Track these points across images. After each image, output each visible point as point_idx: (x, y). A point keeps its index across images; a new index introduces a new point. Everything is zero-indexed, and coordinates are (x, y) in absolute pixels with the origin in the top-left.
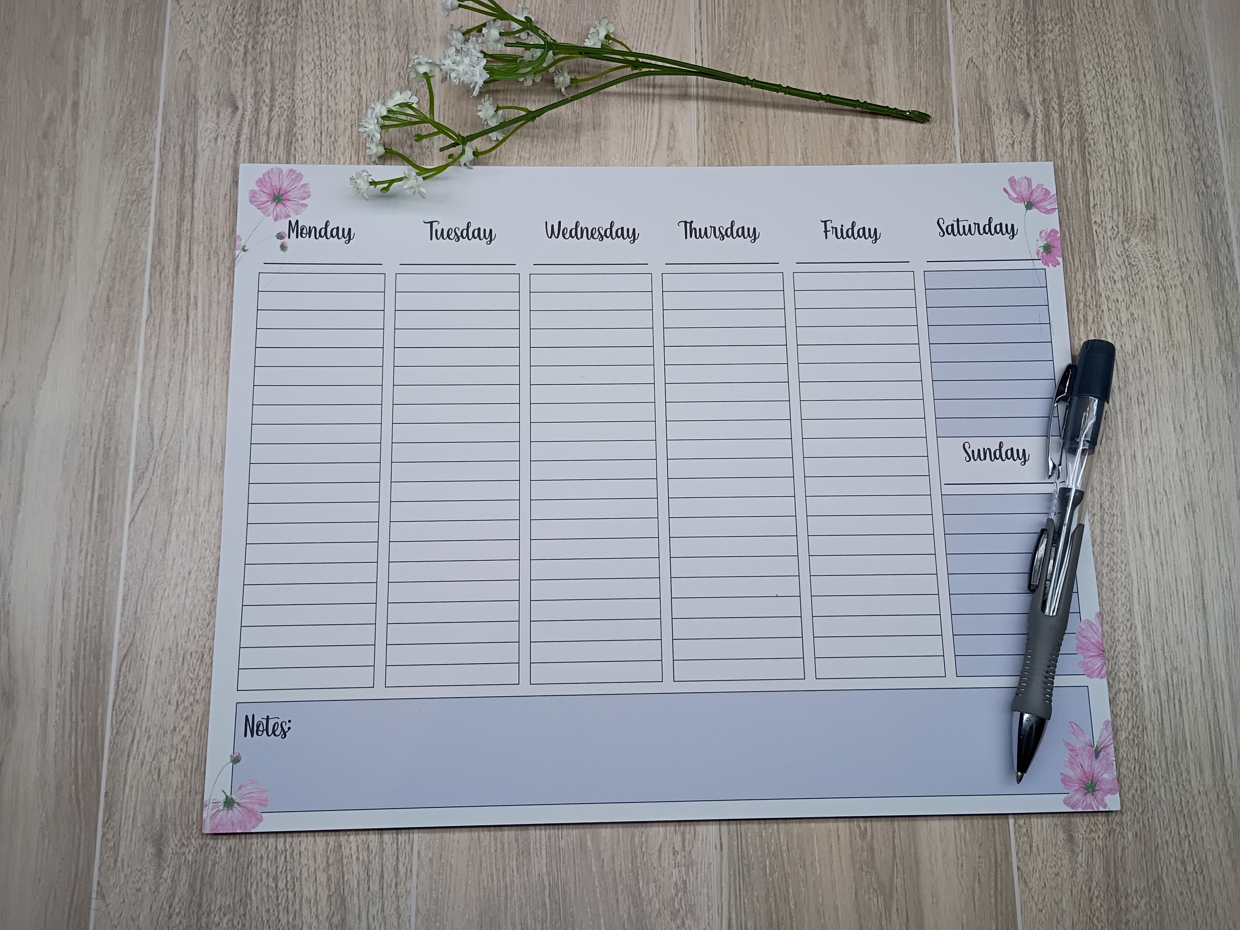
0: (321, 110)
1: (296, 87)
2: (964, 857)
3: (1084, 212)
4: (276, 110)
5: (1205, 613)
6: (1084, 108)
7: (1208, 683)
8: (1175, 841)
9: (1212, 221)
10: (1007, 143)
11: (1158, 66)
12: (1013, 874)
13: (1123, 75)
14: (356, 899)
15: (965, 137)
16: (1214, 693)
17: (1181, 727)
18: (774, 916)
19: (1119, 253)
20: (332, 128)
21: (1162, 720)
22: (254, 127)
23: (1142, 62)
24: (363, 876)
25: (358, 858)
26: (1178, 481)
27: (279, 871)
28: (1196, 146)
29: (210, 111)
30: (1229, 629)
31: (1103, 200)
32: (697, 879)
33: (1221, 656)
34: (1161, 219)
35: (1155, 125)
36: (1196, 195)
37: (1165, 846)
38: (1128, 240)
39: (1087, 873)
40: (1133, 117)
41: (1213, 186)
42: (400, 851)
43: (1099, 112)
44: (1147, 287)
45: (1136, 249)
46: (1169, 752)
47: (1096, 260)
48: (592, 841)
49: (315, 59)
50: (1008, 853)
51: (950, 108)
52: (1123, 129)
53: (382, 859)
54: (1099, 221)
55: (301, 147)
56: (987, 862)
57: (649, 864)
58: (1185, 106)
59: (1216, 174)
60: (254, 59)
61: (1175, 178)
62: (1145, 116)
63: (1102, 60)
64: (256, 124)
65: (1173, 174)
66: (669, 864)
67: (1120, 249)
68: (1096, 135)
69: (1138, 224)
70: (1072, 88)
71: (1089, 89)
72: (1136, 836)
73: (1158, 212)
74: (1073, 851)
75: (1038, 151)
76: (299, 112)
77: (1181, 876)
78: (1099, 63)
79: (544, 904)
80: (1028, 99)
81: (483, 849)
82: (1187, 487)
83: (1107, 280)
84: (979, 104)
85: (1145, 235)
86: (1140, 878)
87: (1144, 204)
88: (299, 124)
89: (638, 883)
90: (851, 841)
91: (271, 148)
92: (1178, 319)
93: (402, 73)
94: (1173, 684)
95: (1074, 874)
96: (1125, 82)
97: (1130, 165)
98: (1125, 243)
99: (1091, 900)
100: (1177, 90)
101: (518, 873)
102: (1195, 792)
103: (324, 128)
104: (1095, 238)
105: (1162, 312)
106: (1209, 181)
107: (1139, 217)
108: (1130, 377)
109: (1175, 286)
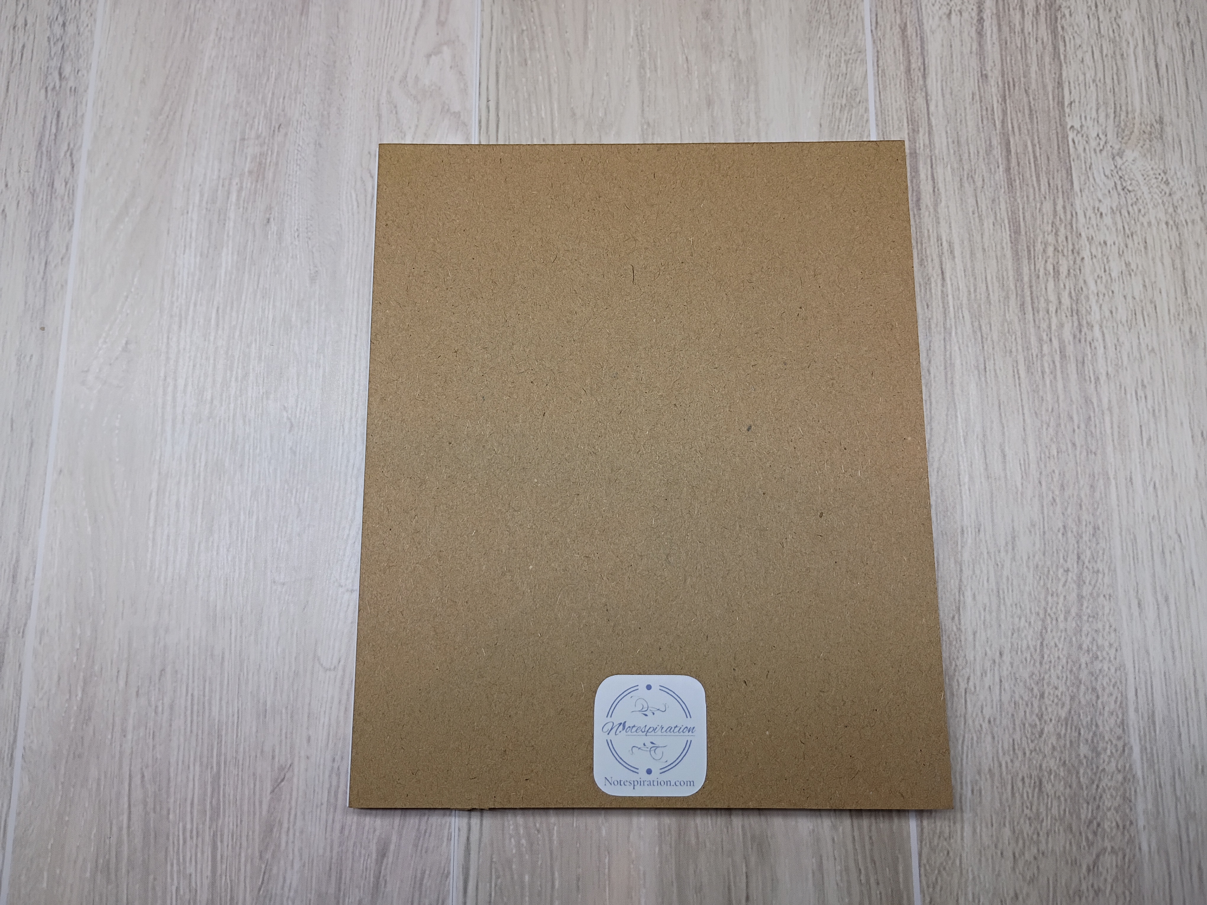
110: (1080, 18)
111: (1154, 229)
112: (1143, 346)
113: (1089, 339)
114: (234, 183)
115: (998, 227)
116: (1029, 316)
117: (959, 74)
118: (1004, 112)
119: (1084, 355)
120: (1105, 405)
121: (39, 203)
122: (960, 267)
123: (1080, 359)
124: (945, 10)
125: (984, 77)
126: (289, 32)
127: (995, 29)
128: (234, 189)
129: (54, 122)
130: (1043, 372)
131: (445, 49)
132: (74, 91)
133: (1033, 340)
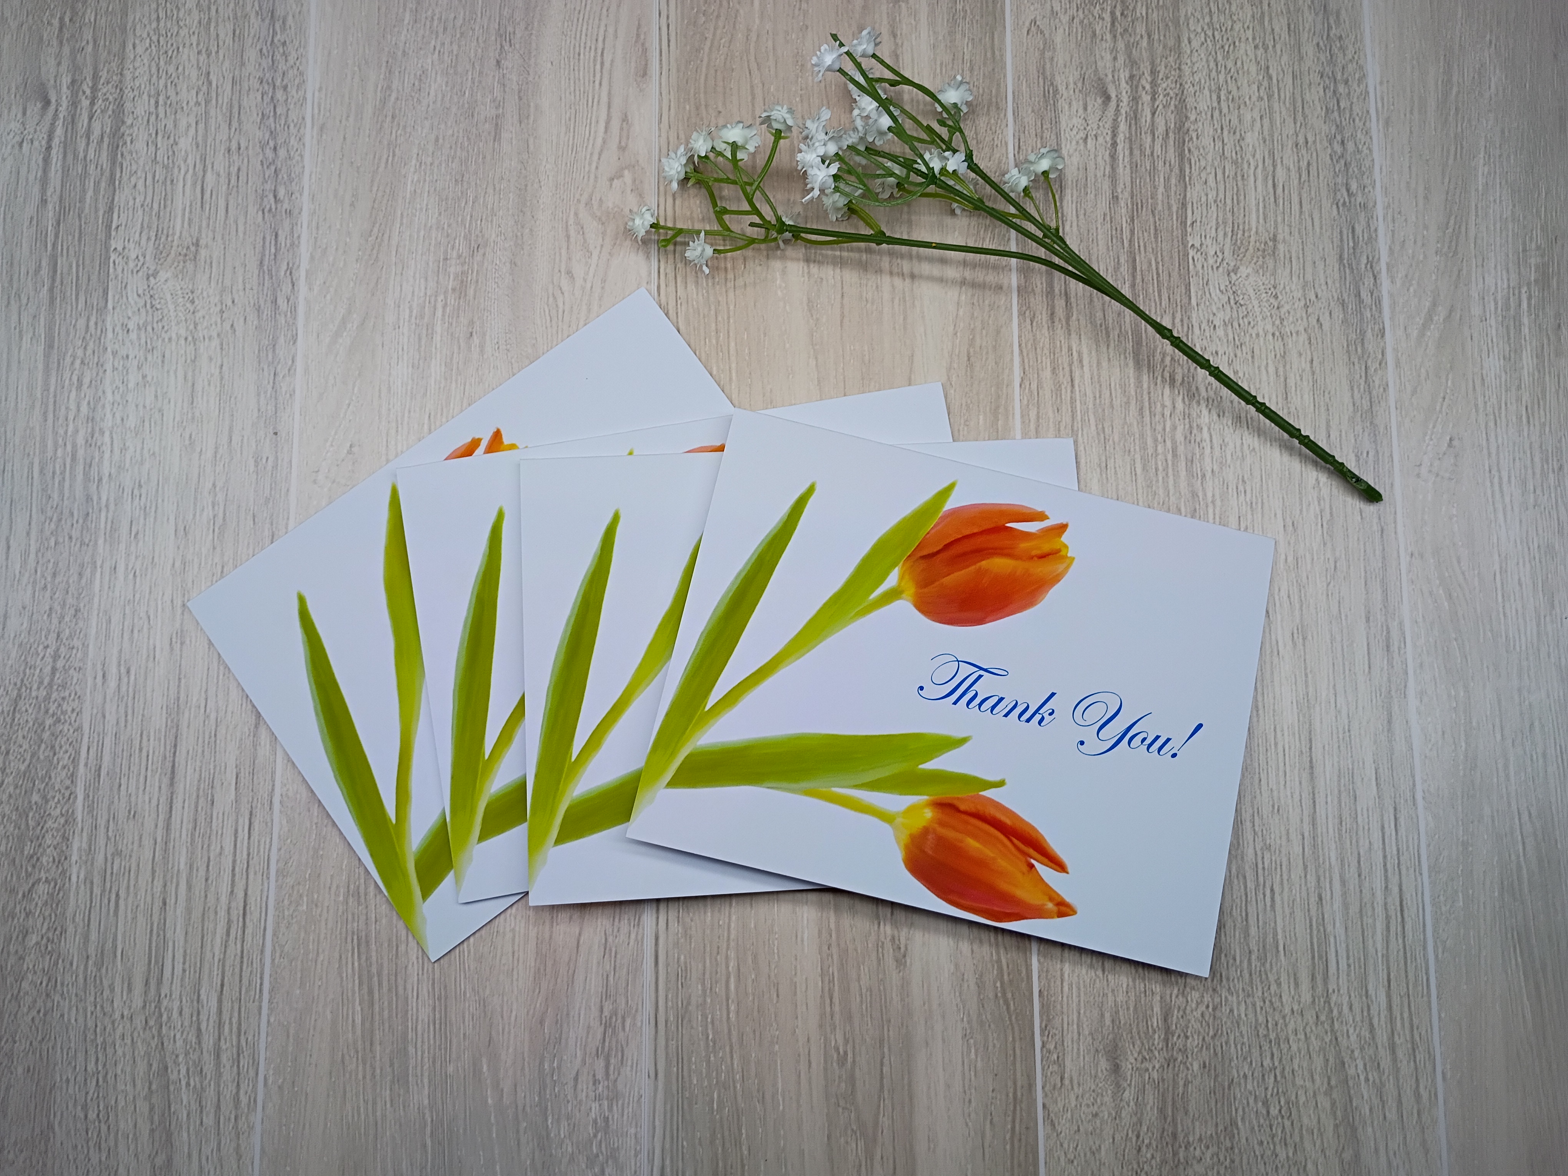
0: (157, 102)
1: (125, 72)
2: (973, 1091)
3: (1177, 233)
4: (99, 102)
5: (1312, 774)
6: (1187, 86)
7: (1311, 868)
8: (1256, 1074)
9: (1354, 242)
10: (1078, 137)
11: (1292, 26)
12: (1036, 1113)
13: (1243, 39)
14: (185, 1135)
15: (1021, 129)
16: (1318, 881)
17: (1273, 924)
18: (720, 1165)
19: (1223, 288)
20: (170, 126)
21: (1247, 915)
22: (70, 127)
23: (1271, 20)
24: (194, 1106)
25: (188, 1084)
26: (1286, 597)
27: (89, 1098)
28: (1339, 138)
29: (14, 107)
30: (1344, 795)
31: (1205, 214)
32: (623, 1115)
33: (1331, 831)
34: (1284, 241)
35: (1283, 109)
36: (1335, 207)
37: (1242, 1081)
38: (1235, 270)
39: (1136, 1114)
40: (1254, 98)
41: (1360, 195)
42: (242, 1076)
43: (1206, 92)
44: (1258, 335)
45: (1247, 283)
46: (1253, 957)
47: (1190, 298)
48: (489, 1066)
49: (152, 33)
50: (1031, 1086)
51: (1002, 90)
52: (1239, 116)
53: (219, 1086)
54: (1197, 245)
55: (131, 153)
56: (1004, 1097)
57: (562, 1096)
58: (1327, 82)
59: (1365, 177)
60: (73, 36)
61: (1306, 184)
62: (1270, 97)
63: (1215, 19)
64: (73, 122)
65: (1304, 176)
66: (587, 1096)
67: (1224, 282)
68: (1200, 124)
69: (1251, 248)
70: (1171, 59)
71: (1194, 60)
72: (1205, 1067)
73: (1280, 231)
74: (1118, 1086)
75: (1120, 148)
76: (128, 105)
77: (1262, 1121)
78: (1210, 24)
79: (424, 1146)
80: (1110, 76)
81: (347, 1075)
82: (1297, 606)
83: (1204, 326)
84: (1041, 83)
85: (1260, 263)
86: (1206, 1122)
87: (1261, 221)
88: (129, 122)
89: (546, 1120)
90: (825, 1069)
91: (91, 154)
92: (1298, 378)
93: (265, 51)
94: (1264, 868)
95: (1118, 1116)
96: (1245, 50)
97: (1245, 166)
98: (1232, 274)
99: (1139, 1150)
100: (1318, 59)
101: (392, 1106)
102: (1287, 1010)
103: (161, 127)
104: (1191, 267)
105: (1277, 369)
106: (1354, 186)
107: (1252, 239)
108: (1229, 457)
109: (1297, 333)
110: (1206, 141)
111: (1262, 339)
112: (1245, 447)
113: (1198, 440)
114: (439, 299)
115: (1122, 338)
116: (1147, 419)
117: (1092, 196)
118: (1132, 232)
119: (1194, 454)
120: (1210, 499)
121: (265, 317)
122: (1087, 375)
123: (1189, 457)
124: (1082, 135)
125: (1115, 198)
126: (484, 158)
127: (1127, 153)
128: (440, 305)
129: (273, 242)
130: (1157, 470)
131: (626, 172)
132: (289, 213)
133: (1150, 442)
